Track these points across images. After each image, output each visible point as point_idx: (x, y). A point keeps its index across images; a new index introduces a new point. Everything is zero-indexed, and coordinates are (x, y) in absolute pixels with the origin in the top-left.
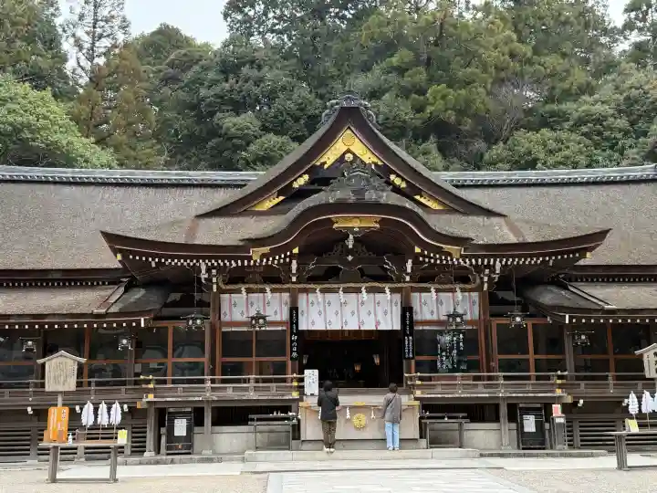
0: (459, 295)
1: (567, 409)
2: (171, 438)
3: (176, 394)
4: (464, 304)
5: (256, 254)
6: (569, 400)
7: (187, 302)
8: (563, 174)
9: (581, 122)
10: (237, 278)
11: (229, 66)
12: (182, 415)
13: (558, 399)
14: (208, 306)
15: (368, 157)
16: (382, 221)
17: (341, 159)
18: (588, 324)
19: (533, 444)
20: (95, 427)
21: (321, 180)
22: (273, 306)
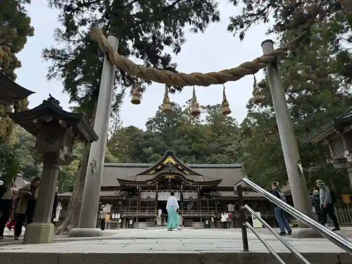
0: (193, 193)
1: (214, 219)
2: (129, 224)
3: (130, 214)
4: (194, 195)
5: (149, 183)
6: (215, 217)
7: (134, 194)
8: (223, 165)
9: (228, 152)
10: (144, 189)
11: (147, 136)
12: (132, 219)
13: (212, 217)
14: (138, 195)
15: (174, 162)
16: (175, 176)
17: (168, 163)
18: (219, 200)
19: (207, 227)
20: (115, 219)
21: (164, 167)
22: (152, 195)
